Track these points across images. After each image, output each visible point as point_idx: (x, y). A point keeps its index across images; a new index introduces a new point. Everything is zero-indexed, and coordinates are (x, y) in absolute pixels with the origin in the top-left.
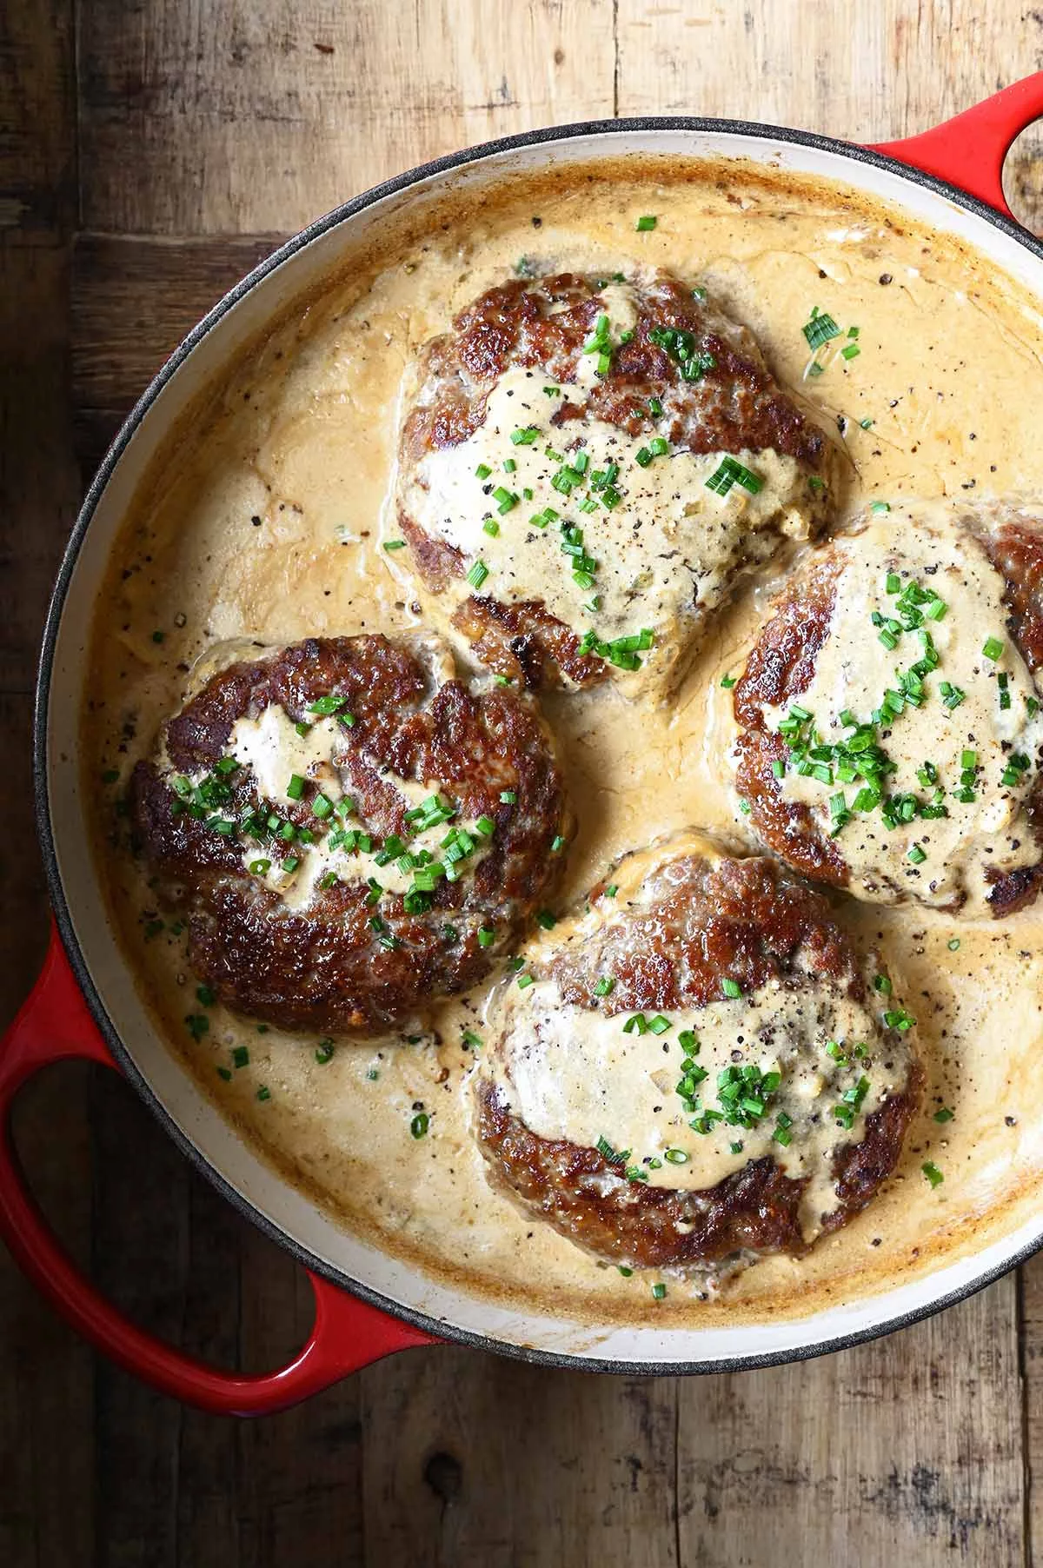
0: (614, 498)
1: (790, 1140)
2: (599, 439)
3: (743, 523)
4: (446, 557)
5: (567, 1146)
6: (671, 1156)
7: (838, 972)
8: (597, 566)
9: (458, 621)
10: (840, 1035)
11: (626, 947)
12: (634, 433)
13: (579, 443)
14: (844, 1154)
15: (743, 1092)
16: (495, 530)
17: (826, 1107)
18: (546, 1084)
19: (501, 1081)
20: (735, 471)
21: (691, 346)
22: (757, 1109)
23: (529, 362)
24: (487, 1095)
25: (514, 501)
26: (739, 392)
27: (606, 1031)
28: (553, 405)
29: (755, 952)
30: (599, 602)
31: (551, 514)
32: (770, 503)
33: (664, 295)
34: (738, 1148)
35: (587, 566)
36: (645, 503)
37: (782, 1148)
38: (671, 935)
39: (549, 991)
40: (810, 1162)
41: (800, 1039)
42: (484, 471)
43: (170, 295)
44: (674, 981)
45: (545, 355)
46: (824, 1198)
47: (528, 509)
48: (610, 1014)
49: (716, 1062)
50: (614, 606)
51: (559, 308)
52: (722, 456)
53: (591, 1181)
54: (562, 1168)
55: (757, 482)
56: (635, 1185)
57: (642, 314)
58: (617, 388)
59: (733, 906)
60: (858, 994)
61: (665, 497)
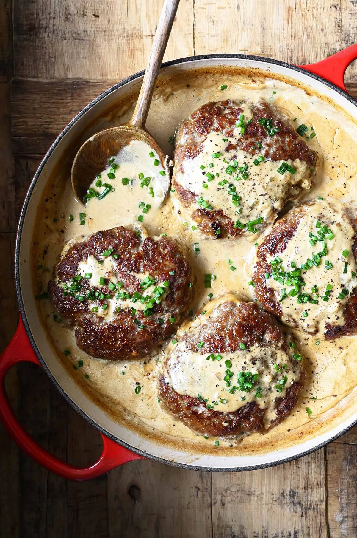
0: (246, 176)
1: (261, 396)
2: (241, 156)
3: (289, 184)
4: (190, 196)
5: (188, 397)
6: (222, 401)
7: (278, 341)
8: (241, 199)
9: (193, 217)
10: (278, 362)
11: (208, 331)
12: (253, 154)
13: (235, 157)
14: (279, 401)
15: (246, 380)
16: (206, 187)
17: (273, 385)
18: (181, 376)
19: (166, 375)
20: (286, 167)
21: (271, 124)
22: (250, 386)
23: (217, 130)
24: (162, 379)
25: (213, 177)
26: (287, 140)
27: (201, 359)
28: (225, 145)
29: (251, 334)
30: (241, 211)
31: (225, 181)
32: (298, 177)
33: (261, 107)
34: (244, 399)
35: (238, 199)
36: (257, 178)
37: (258, 399)
38: (223, 328)
39: (182, 345)
40: (268, 404)
41: (265, 363)
42: (203, 167)
43: (44, 99)
44: (224, 343)
45: (223, 128)
46: (272, 415)
47: (218, 180)
48: (202, 353)
49: (236, 370)
50: (246, 212)
51: (227, 111)
52: (282, 162)
53: (195, 408)
54: (185, 404)
55: (294, 170)
56: (210, 410)
57: (254, 113)
58: (247, 139)
59: (244, 319)
60: (284, 348)
61: (263, 175)
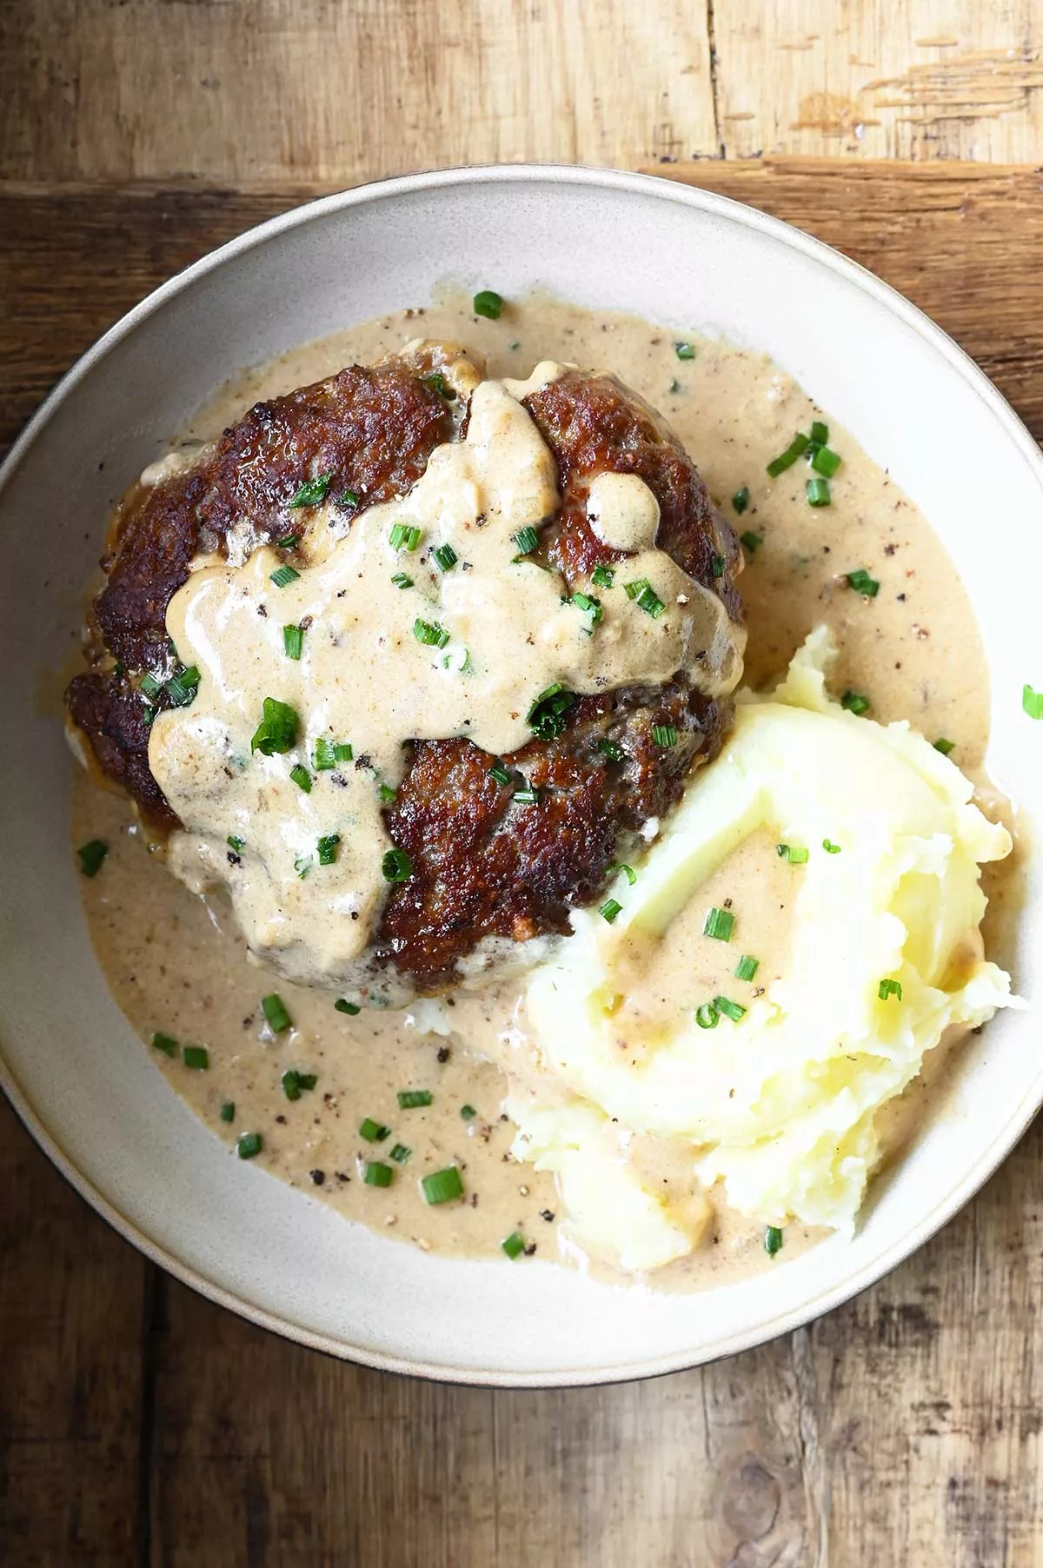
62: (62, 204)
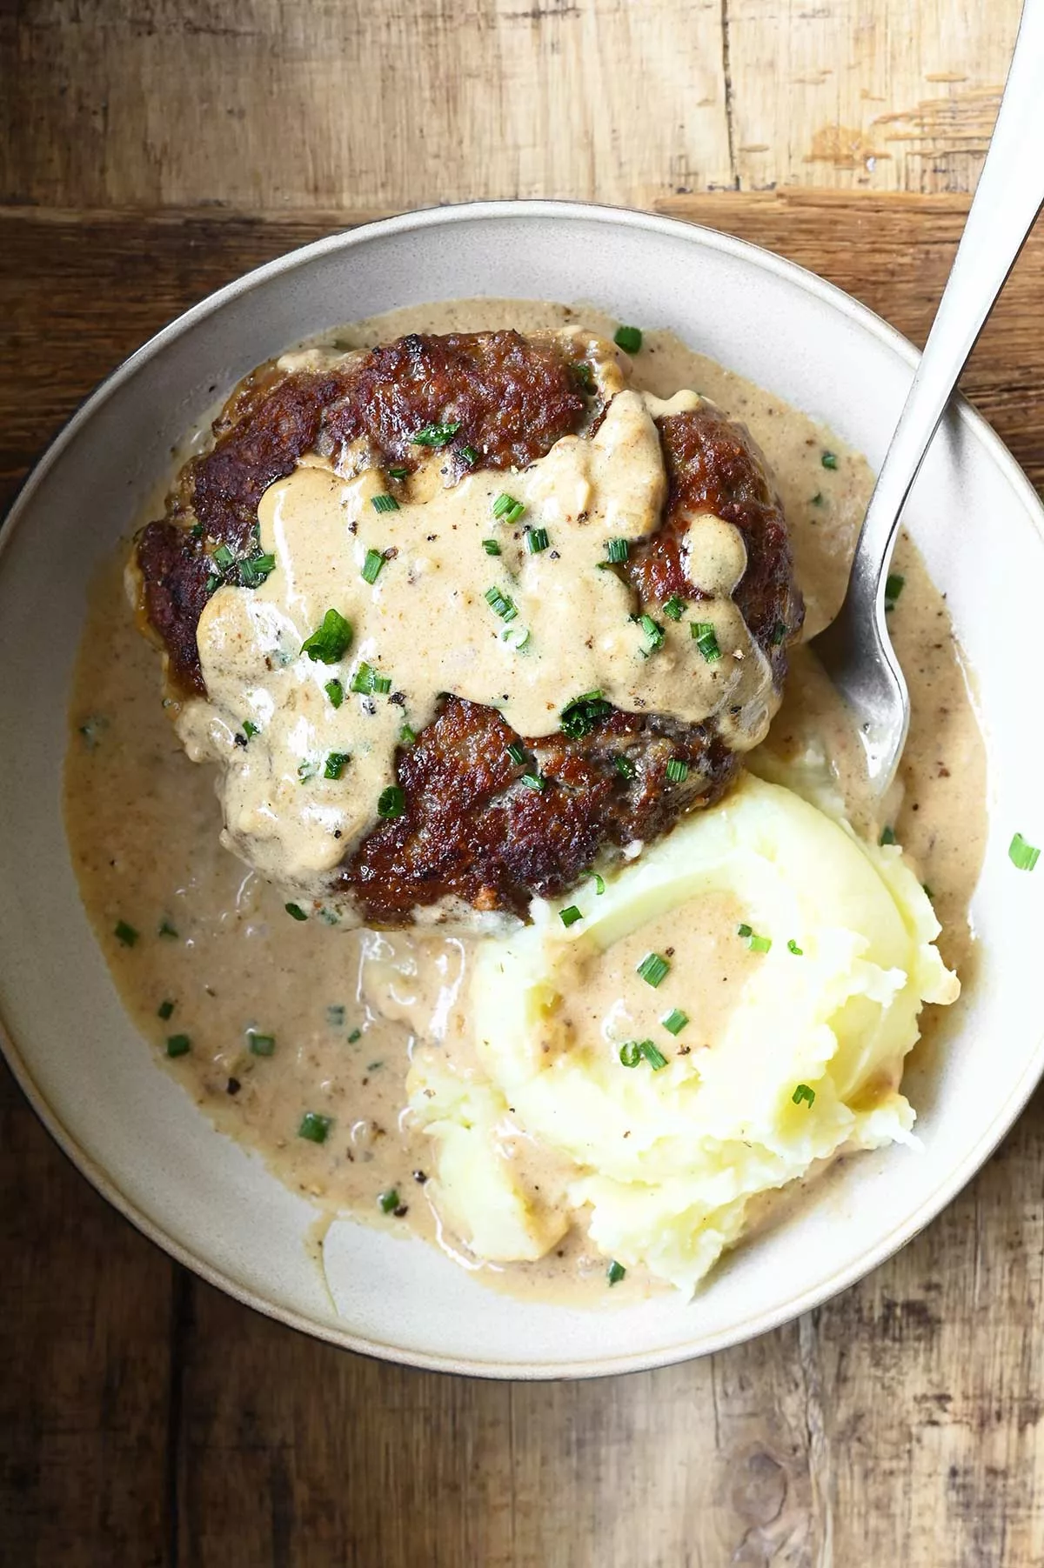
62: (93, 231)
